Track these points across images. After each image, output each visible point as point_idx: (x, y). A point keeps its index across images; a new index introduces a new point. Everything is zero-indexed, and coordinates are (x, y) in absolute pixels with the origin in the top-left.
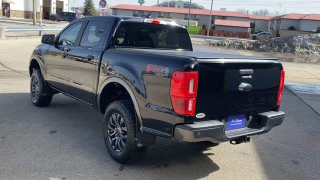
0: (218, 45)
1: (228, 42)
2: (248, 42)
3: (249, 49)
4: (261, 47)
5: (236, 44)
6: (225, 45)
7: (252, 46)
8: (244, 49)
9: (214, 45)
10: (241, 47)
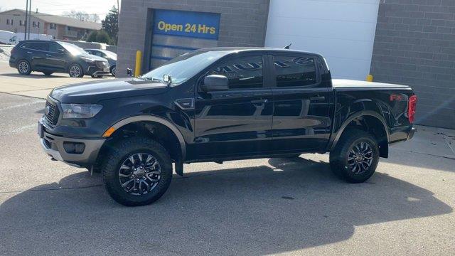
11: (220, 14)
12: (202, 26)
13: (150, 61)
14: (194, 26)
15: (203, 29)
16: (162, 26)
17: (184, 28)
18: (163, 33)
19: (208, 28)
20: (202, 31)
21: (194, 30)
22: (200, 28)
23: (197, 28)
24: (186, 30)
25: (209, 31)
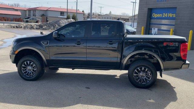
0: (17, 27)
1: (23, 25)
2: (35, 24)
3: (37, 29)
4: (44, 27)
5: (29, 26)
6: (21, 27)
7: (38, 27)
8: (34, 29)
9: (14, 27)
10: (32, 28)
11: (176, 7)
12: (170, 14)
13: (149, 31)
14: (167, 14)
15: (170, 15)
16: (154, 15)
17: (163, 15)
18: (155, 18)
19: (172, 15)
20: (170, 16)
21: (167, 16)
22: (169, 15)
23: (168, 15)
24: (163, 16)
25: (173, 16)
